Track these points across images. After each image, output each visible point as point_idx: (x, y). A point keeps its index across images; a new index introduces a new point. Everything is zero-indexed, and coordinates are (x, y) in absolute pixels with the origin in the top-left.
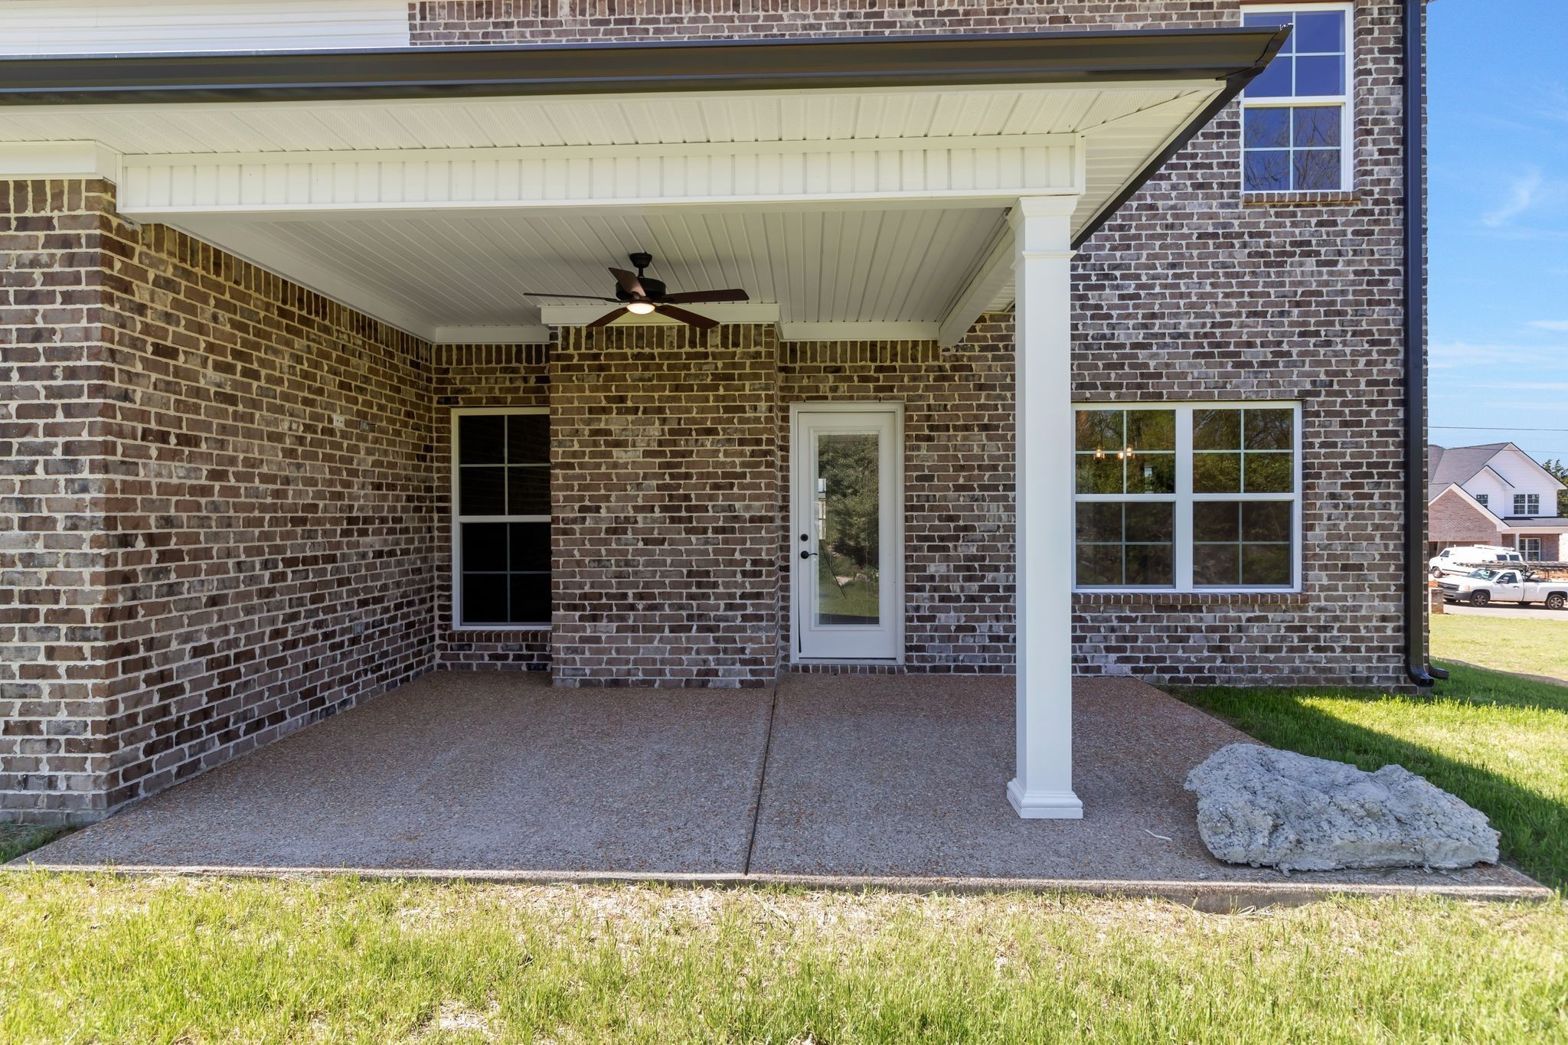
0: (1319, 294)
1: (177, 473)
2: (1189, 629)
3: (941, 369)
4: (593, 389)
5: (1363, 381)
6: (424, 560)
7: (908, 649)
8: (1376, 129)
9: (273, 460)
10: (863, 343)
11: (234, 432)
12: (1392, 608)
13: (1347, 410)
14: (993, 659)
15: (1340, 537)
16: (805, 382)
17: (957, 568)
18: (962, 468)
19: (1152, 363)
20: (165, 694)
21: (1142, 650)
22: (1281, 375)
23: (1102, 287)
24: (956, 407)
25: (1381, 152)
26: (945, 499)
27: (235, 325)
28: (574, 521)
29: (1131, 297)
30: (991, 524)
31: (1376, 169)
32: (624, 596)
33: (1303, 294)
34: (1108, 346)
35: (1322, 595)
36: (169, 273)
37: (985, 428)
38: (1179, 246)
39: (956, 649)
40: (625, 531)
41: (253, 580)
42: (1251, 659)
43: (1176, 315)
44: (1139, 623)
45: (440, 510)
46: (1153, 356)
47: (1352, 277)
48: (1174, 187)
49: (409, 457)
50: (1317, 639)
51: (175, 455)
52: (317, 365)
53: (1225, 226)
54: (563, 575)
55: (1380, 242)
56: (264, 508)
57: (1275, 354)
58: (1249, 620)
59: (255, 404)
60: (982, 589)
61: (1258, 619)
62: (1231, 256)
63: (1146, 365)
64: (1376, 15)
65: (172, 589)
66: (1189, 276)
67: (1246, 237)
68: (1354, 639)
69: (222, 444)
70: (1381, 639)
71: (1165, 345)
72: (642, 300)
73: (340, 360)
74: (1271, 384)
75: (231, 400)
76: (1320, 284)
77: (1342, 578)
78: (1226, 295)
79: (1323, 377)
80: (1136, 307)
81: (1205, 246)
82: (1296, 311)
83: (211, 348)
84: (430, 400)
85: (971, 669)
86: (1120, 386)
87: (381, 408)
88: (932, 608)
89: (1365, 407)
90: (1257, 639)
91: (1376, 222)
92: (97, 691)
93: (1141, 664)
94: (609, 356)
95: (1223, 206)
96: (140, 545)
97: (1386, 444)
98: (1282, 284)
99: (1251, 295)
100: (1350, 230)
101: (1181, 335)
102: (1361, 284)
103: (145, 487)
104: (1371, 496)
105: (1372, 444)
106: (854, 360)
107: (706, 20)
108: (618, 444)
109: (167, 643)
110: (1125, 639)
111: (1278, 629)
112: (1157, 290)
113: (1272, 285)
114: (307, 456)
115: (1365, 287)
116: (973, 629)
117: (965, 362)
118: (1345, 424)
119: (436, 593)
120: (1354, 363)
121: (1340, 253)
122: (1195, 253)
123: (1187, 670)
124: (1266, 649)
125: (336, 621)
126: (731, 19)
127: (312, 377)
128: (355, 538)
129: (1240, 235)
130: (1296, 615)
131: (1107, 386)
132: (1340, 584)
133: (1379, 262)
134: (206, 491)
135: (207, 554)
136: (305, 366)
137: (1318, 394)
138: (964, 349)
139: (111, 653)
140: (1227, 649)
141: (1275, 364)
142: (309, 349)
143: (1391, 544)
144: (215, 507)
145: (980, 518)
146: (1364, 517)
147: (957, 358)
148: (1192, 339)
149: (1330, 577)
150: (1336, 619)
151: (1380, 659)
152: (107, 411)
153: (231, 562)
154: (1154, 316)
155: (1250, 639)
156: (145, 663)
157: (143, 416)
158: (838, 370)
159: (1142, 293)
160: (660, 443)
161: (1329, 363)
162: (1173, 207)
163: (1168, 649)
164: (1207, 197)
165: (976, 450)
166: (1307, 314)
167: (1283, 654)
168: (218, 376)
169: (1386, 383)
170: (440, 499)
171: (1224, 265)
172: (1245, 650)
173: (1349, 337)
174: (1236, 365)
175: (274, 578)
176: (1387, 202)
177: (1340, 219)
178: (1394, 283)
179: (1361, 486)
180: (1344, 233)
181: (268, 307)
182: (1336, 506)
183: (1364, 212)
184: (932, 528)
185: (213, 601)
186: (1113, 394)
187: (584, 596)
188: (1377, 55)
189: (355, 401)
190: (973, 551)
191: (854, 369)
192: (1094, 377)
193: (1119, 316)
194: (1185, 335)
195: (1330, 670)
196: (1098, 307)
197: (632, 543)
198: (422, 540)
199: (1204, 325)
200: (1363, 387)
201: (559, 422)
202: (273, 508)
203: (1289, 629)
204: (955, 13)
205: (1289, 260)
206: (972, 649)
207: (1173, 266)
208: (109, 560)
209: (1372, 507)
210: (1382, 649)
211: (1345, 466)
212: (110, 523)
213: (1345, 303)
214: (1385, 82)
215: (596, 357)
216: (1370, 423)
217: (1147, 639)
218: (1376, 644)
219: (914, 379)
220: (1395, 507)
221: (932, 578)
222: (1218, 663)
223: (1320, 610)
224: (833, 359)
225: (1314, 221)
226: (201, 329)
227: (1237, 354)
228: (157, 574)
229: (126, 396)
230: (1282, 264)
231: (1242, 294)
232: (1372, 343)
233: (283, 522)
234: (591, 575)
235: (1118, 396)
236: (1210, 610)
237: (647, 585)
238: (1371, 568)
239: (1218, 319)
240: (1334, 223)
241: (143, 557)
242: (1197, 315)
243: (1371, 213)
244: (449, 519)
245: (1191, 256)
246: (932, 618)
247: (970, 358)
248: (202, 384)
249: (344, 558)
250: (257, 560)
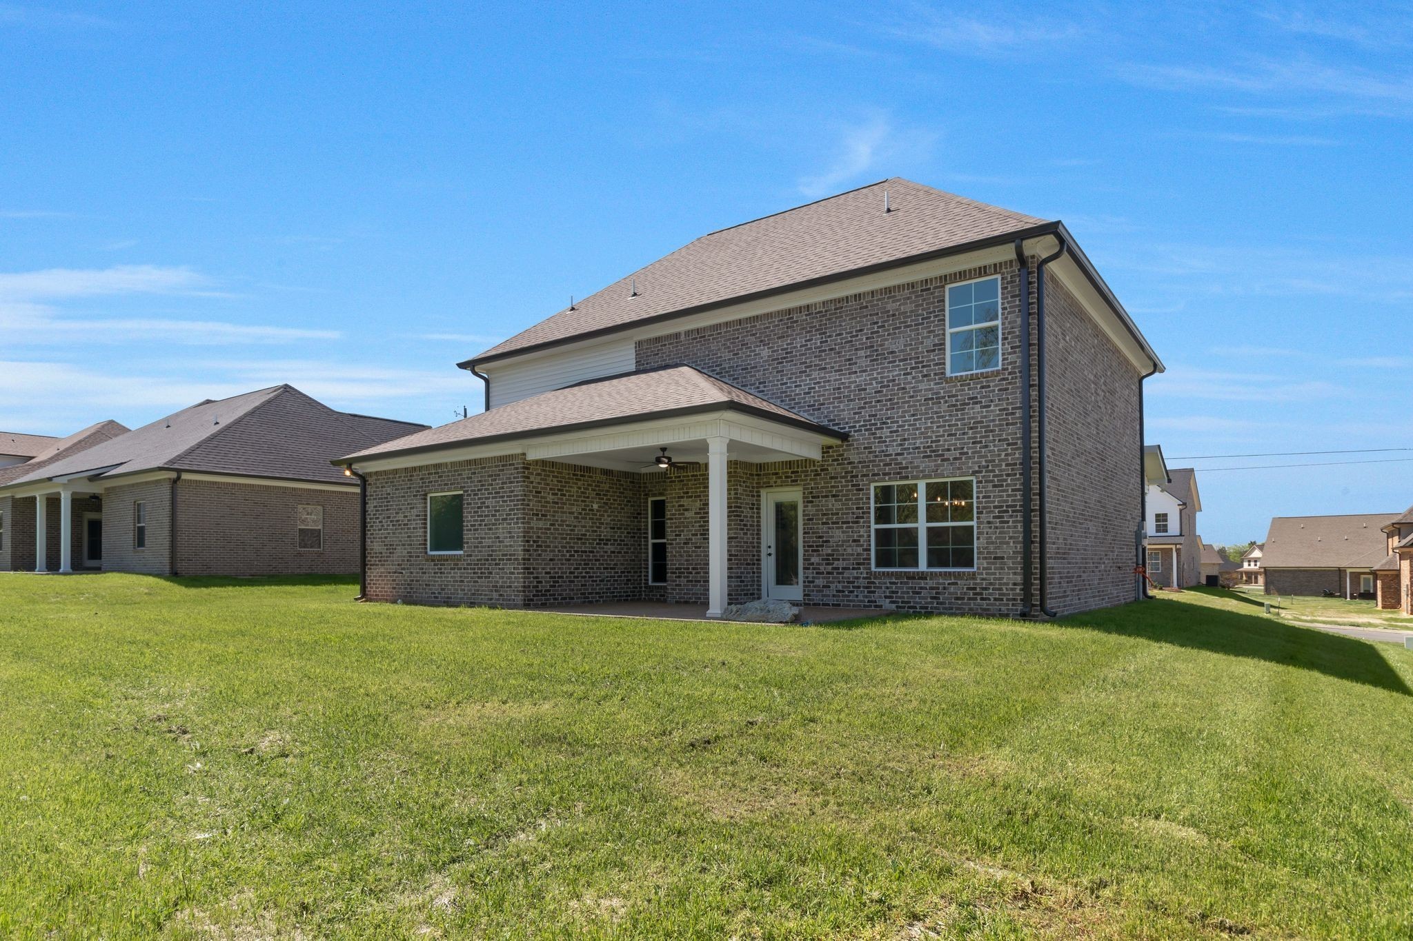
0: (982, 422)
1: (541, 524)
2: (921, 588)
3: (816, 471)
4: (679, 489)
5: (1004, 464)
6: (636, 557)
7: (805, 595)
8: (1010, 337)
9: (570, 520)
10: (786, 462)
11: (557, 512)
12: (1019, 579)
13: (996, 479)
14: (837, 601)
15: (993, 543)
16: (765, 480)
17: (823, 560)
18: (824, 514)
19: (904, 462)
20: (538, 582)
21: (900, 597)
22: (964, 463)
23: (882, 428)
24: (822, 487)
25: (1012, 348)
26: (818, 528)
27: (558, 481)
28: (673, 540)
29: (895, 432)
30: (836, 539)
31: (1010, 356)
32: (688, 569)
33: (974, 423)
34: (885, 456)
35: (984, 572)
36: (539, 471)
37: (833, 496)
38: (916, 406)
39: (823, 596)
40: (688, 543)
41: (563, 555)
42: (950, 603)
43: (915, 439)
44: (899, 585)
45: (644, 537)
46: (905, 459)
47: (998, 412)
48: (913, 378)
49: (629, 517)
50: (982, 594)
51: (540, 519)
52: (588, 489)
53: (937, 393)
54: (670, 560)
55: (1012, 393)
56: (567, 534)
57: (961, 454)
58: (949, 584)
59: (565, 504)
60: (833, 568)
61: (953, 584)
62: (940, 408)
63: (901, 463)
64: (1009, 279)
65: (540, 555)
66: (920, 419)
67: (947, 398)
68: (1000, 594)
69: (554, 516)
70: (1014, 595)
71: (910, 453)
72: (665, 463)
73: (596, 486)
74: (959, 469)
75: (557, 503)
76: (982, 417)
77: (993, 563)
78: (938, 427)
79: (984, 463)
80: (897, 436)
81: (928, 404)
82: (971, 431)
83: (551, 489)
84: (640, 495)
85: (828, 605)
86: (890, 474)
87: (614, 500)
88: (813, 577)
89: (1005, 477)
90: (952, 593)
91: (1010, 383)
92: (522, 578)
93: (900, 604)
94: (684, 476)
95: (936, 384)
96: (532, 543)
97: (1016, 495)
98: (964, 419)
99: (949, 426)
100: (997, 389)
101: (917, 448)
102: (1002, 415)
103: (532, 528)
104: (1008, 522)
105: (1008, 496)
106: (783, 469)
107: (730, 331)
108: (687, 510)
109: (538, 569)
110: (893, 592)
111: (963, 588)
112: (906, 427)
113: (959, 420)
114: (583, 518)
115: (1004, 416)
116: (829, 587)
117: (826, 467)
118: (995, 486)
119: (643, 570)
120: (999, 455)
121: (992, 401)
122: (923, 408)
123: (921, 608)
124: (957, 599)
125: (594, 573)
126: (738, 329)
127: (586, 493)
128: (602, 546)
129: (944, 397)
130: (972, 582)
131: (884, 474)
132: (993, 566)
133: (1012, 404)
134: (549, 529)
135: (549, 546)
136: (582, 490)
137: (981, 472)
138: (825, 461)
139: (525, 569)
140: (939, 598)
141: (961, 459)
142: (584, 484)
143: (1019, 546)
144: (552, 534)
145: (832, 537)
146: (1004, 533)
147: (823, 465)
148: (922, 449)
149: (988, 563)
150: (991, 584)
151: (1013, 605)
152: (524, 509)
153: (556, 550)
154: (905, 440)
155: (950, 593)
156: (532, 573)
157: (532, 510)
158: (777, 474)
159: (900, 429)
160: (700, 509)
161: (987, 456)
162: (913, 388)
163: (912, 597)
164: (928, 381)
165: (830, 506)
166: (976, 433)
167: (966, 601)
168: (553, 497)
169: (1015, 464)
170: (645, 533)
171: (936, 413)
172: (948, 599)
173: (996, 442)
174: (942, 460)
175: (570, 556)
176: (1015, 373)
177: (991, 384)
178: (1018, 413)
179: (1003, 517)
180: (994, 391)
181: (569, 474)
182: (990, 528)
183: (1004, 379)
184: (813, 542)
185: (551, 560)
186: (887, 478)
187: (677, 569)
188: (1010, 299)
189: (603, 499)
190: (830, 552)
191: (783, 473)
192: (879, 470)
193: (890, 441)
194: (919, 448)
195: (988, 610)
196: (881, 437)
197: (691, 547)
198: (635, 549)
199: (927, 442)
200: (1004, 467)
201: (668, 502)
202: (571, 534)
203: (968, 589)
204: (821, 312)
205: (967, 407)
206: (829, 596)
207: (913, 415)
208: (524, 546)
209: (1008, 527)
210: (1014, 599)
211: (995, 507)
212: (524, 537)
213: (994, 426)
214: (1014, 312)
215: (679, 477)
216: (1007, 485)
217: (902, 593)
218: (1011, 597)
219: (806, 476)
220: (1020, 528)
221: (813, 564)
222: (935, 605)
223: (983, 579)
224: (775, 469)
225: (979, 386)
226: (548, 485)
227: (943, 455)
228: (535, 550)
229: (528, 505)
230: (963, 409)
231: (945, 426)
232: (1008, 445)
233: (574, 539)
234: (678, 560)
235: (889, 478)
236: (931, 579)
237: (696, 564)
238: (1009, 558)
239: (934, 439)
240: (989, 386)
241: (532, 546)
242: (925, 438)
243: (1007, 379)
244: (648, 541)
245: (921, 410)
246: (813, 582)
247: (828, 465)
248: (548, 499)
249: (598, 552)
250: (565, 550)
